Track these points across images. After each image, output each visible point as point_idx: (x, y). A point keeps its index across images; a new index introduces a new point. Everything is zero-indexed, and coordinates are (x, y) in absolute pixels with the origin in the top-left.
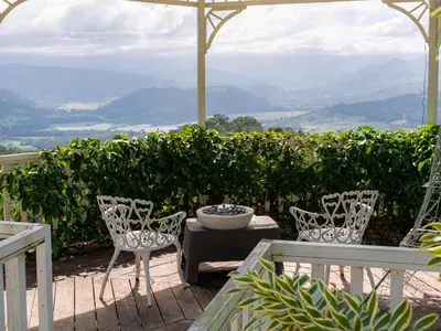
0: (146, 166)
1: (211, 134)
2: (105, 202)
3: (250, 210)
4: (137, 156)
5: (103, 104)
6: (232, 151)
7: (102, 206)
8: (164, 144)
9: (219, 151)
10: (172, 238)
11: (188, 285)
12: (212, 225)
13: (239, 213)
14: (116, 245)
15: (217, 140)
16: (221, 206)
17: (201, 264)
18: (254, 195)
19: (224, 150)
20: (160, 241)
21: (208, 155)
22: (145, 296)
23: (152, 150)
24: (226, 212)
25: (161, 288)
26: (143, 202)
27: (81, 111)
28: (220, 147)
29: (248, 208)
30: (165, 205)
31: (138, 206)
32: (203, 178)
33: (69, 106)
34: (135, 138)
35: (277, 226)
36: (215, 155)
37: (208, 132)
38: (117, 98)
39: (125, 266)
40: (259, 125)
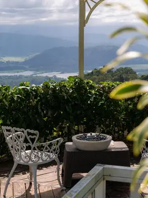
0: (41, 105)
1: (88, 83)
2: (7, 130)
3: (109, 137)
4: (36, 98)
5: (28, 58)
6: (101, 95)
7: (6, 133)
8: (54, 90)
9: (93, 95)
10: (53, 156)
11: (64, 188)
12: (82, 147)
13: (101, 139)
14: (15, 160)
15: (92, 87)
16: (89, 134)
17: (74, 174)
18: (116, 126)
19: (95, 94)
20: (44, 158)
21: (85, 97)
22: (34, 196)
23: (46, 93)
24: (92, 138)
25: (46, 190)
26: (32, 131)
27: (13, 63)
28: (93, 92)
29: (108, 136)
30: (55, 131)
31: (29, 134)
32: (81, 114)
33: (6, 59)
34: (34, 85)
35: (128, 149)
36: (90, 97)
37: (86, 81)
38: (38, 53)
39: (24, 174)
40: (135, 73)
